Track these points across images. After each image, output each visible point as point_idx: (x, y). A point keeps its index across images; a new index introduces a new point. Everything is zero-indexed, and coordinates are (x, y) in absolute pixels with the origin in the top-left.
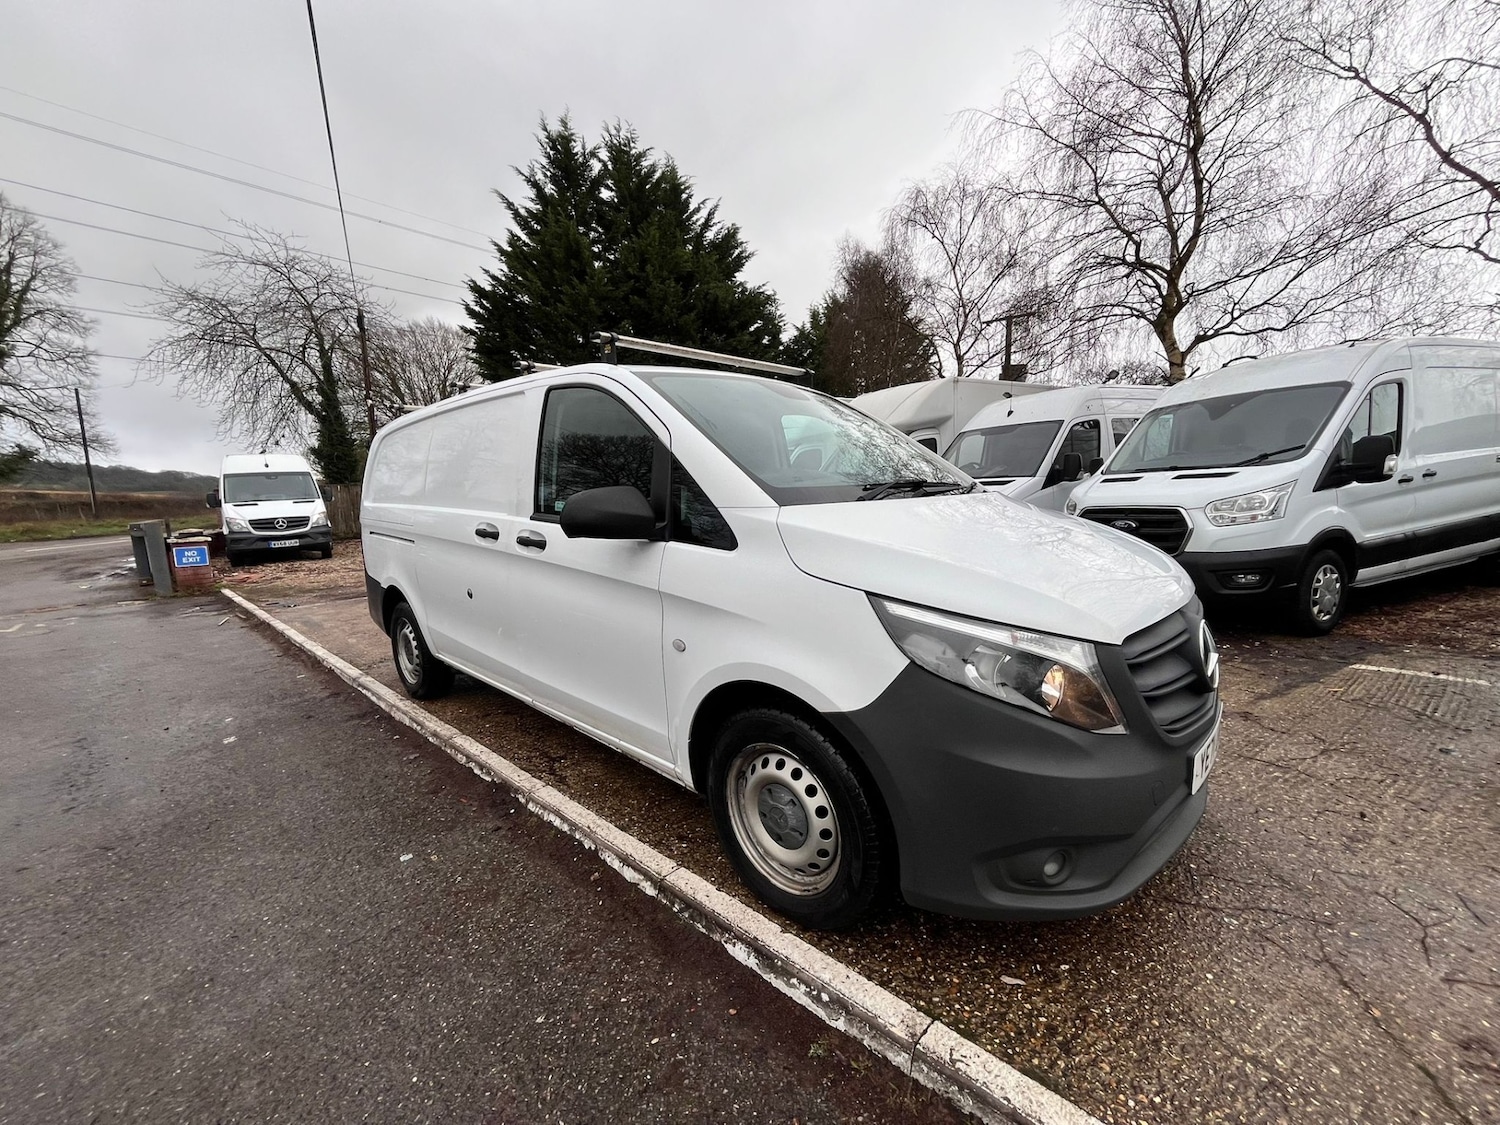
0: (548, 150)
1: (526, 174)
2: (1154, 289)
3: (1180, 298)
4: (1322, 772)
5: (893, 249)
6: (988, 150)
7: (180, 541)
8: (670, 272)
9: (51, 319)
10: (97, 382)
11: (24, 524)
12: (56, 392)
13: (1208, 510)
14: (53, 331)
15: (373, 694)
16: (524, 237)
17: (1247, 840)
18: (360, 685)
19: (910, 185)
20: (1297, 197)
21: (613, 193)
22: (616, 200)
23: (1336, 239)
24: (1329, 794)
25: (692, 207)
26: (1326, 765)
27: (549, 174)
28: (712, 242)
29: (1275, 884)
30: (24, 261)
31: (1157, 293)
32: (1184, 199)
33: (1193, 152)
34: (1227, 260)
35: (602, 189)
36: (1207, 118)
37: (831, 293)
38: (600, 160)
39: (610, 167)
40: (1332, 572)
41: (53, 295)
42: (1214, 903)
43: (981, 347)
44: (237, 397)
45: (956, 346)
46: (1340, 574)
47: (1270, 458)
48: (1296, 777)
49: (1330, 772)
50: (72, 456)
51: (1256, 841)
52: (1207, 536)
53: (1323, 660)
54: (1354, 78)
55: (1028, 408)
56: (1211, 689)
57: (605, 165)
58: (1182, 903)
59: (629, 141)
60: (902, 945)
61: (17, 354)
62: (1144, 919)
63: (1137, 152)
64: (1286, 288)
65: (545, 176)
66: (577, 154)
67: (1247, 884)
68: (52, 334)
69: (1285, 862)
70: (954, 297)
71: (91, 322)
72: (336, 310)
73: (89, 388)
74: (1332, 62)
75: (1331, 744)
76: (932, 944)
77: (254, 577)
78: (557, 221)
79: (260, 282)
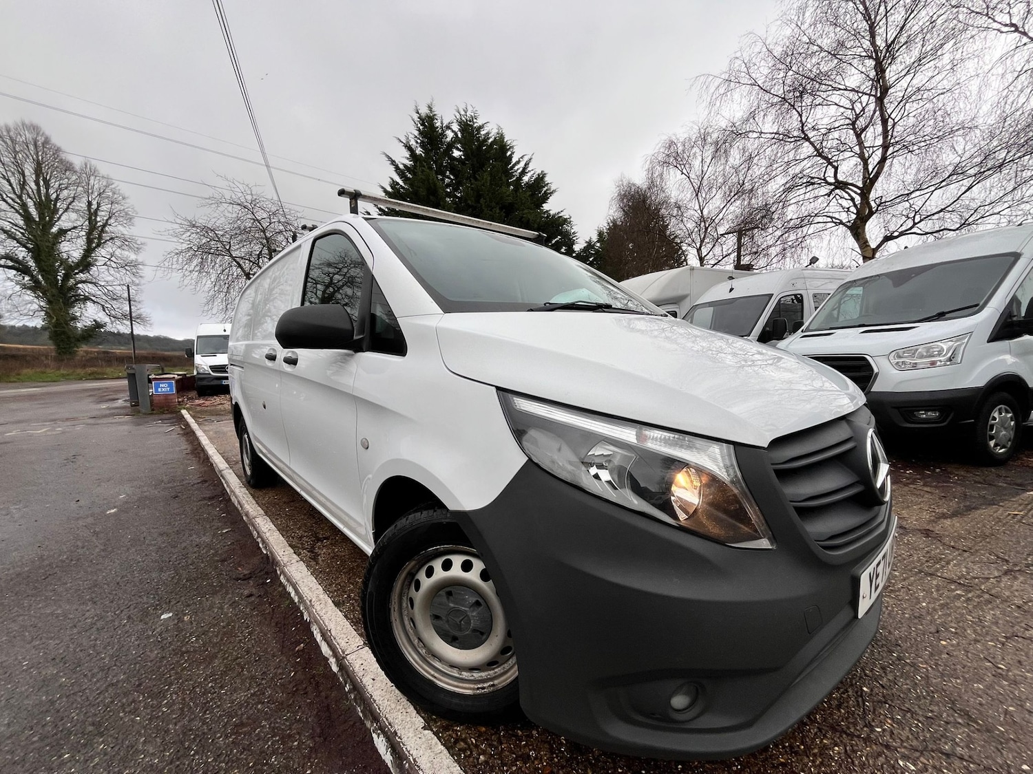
0: (419, 125)
1: (404, 142)
2: (850, 201)
3: (870, 208)
4: (1007, 593)
5: (652, 184)
6: (718, 104)
7: (157, 377)
8: (497, 204)
9: (118, 243)
10: (143, 281)
11: (92, 369)
12: (119, 288)
13: (891, 357)
14: (119, 250)
15: (226, 482)
16: (401, 183)
17: (926, 663)
18: (222, 476)
19: (664, 137)
20: (966, 128)
21: (461, 153)
22: (463, 157)
23: (1001, 161)
24: (1017, 618)
25: (514, 160)
26: (1012, 586)
27: (419, 141)
28: (527, 183)
29: (960, 721)
30: (105, 207)
31: (852, 204)
32: (873, 136)
33: (880, 101)
34: (909, 178)
35: (454, 151)
36: (891, 74)
37: (612, 218)
38: (453, 131)
39: (460, 135)
40: (1007, 412)
41: (120, 228)
42: (886, 738)
43: (717, 250)
44: (216, 289)
45: (699, 250)
46: (1013, 413)
47: (947, 316)
48: (979, 596)
49: (1016, 594)
50: (123, 328)
51: (937, 665)
52: (890, 379)
53: (1001, 486)
54: (1014, 31)
55: (746, 286)
56: (882, 503)
57: (456, 134)
58: (851, 736)
59: (473, 118)
60: (536, 758)
61: (98, 264)
62: (804, 751)
63: (836, 104)
64: (958, 199)
65: (417, 142)
66: (437, 127)
67: (927, 718)
68: (118, 252)
69: (970, 693)
70: (698, 216)
71: (142, 244)
72: (281, 232)
73: (138, 285)
74: (995, 21)
75: (1015, 565)
76: (567, 760)
77: (208, 403)
78: (423, 171)
79: (235, 215)
